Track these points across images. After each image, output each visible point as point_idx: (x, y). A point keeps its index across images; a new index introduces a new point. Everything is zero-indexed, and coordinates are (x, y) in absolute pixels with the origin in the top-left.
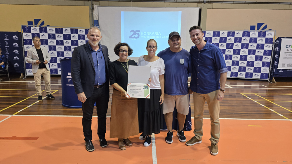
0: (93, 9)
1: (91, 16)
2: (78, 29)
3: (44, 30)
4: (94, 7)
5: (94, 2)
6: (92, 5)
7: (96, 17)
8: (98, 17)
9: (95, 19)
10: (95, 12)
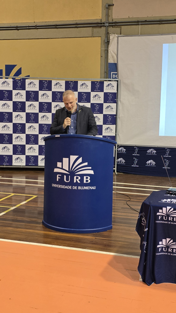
0: (108, 43)
1: (104, 56)
2: (78, 82)
3: (19, 84)
4: (111, 37)
5: (111, 29)
6: (107, 34)
7: (113, 57)
8: (117, 58)
9: (111, 61)
10: (112, 48)
